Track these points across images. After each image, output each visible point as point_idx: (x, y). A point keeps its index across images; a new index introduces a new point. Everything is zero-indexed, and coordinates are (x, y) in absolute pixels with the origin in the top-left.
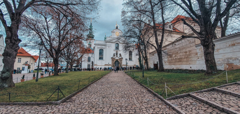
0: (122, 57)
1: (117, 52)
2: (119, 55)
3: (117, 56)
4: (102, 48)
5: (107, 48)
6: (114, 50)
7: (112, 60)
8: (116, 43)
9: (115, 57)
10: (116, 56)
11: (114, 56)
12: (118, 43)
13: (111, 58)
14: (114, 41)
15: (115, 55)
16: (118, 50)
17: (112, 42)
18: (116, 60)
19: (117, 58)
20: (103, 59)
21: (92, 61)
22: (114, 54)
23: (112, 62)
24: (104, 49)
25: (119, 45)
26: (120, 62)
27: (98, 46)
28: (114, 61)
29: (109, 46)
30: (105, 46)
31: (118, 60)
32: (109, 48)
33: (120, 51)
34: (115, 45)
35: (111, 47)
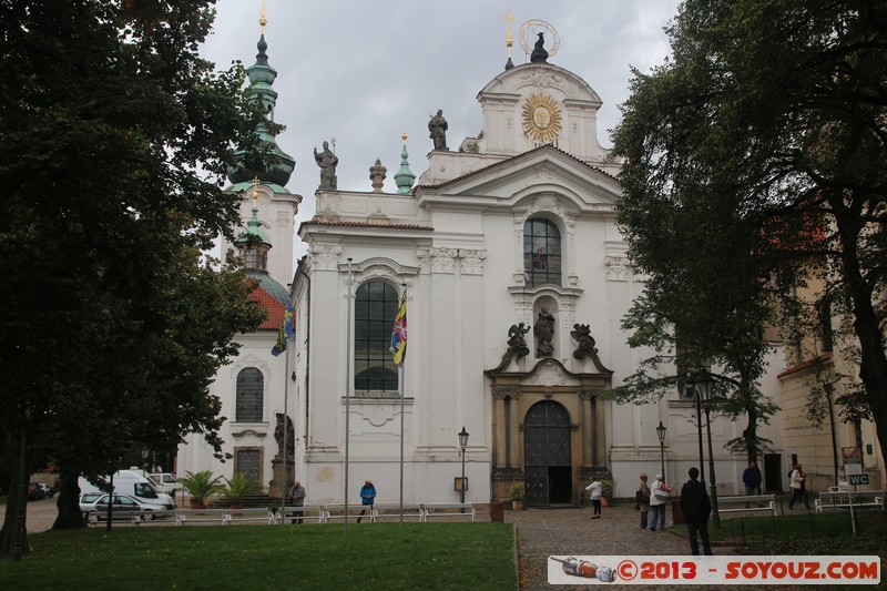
0: (599, 363)
1: (549, 312)
2: (564, 346)
3: (546, 354)
4: (379, 273)
5: (437, 268)
6: (514, 292)
7: (501, 403)
8: (533, 210)
9: (531, 361)
10: (539, 353)
12: (559, 211)
13: (488, 374)
14: (508, 193)
16: (558, 281)
17: (487, 210)
18: (541, 397)
19: (549, 378)
22: (517, 332)
23: (494, 425)
24: (407, 280)
25: (568, 229)
26: (583, 423)
27: (338, 248)
28: (514, 403)
29: (459, 247)
30: (420, 253)
31: (557, 398)
32: (457, 273)
33: (575, 295)
34: (522, 234)
35: (483, 255)
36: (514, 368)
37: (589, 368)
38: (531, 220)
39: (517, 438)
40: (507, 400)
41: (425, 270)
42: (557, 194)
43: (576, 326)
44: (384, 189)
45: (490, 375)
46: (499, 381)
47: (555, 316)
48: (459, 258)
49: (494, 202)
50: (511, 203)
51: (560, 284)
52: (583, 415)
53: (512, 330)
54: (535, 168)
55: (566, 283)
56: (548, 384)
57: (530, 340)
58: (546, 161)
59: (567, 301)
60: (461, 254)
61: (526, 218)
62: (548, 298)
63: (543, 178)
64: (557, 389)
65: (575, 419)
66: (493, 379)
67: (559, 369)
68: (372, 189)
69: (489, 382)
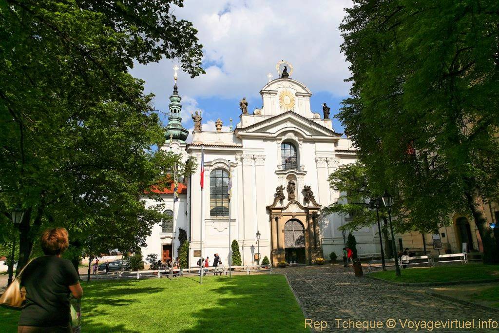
0: (315, 202)
1: (293, 181)
2: (300, 195)
3: (293, 201)
4: (220, 165)
5: (245, 163)
6: (278, 173)
8: (284, 138)
9: (286, 202)
10: (290, 199)
11: (279, 196)
12: (296, 139)
13: (268, 208)
14: (274, 131)
15: (285, 193)
17: (266, 139)
18: (291, 218)
19: (294, 209)
20: (232, 216)
21: (181, 230)
22: (280, 189)
23: (272, 230)
24: (232, 168)
25: (300, 146)
26: (309, 229)
28: (279, 220)
29: (254, 154)
30: (237, 157)
31: (297, 217)
32: (253, 165)
33: (304, 173)
34: (280, 149)
35: (264, 157)
36: (278, 205)
38: (284, 143)
39: (282, 235)
40: (276, 219)
41: (240, 164)
42: (295, 131)
43: (305, 187)
46: (272, 211)
48: (254, 159)
49: (268, 135)
51: (297, 169)
52: (309, 225)
53: (277, 189)
54: (285, 121)
55: (300, 169)
56: (294, 212)
58: (289, 118)
59: (301, 176)
62: (293, 175)
63: (289, 124)
64: (297, 214)
65: (305, 227)
67: (298, 206)
69: (268, 211)
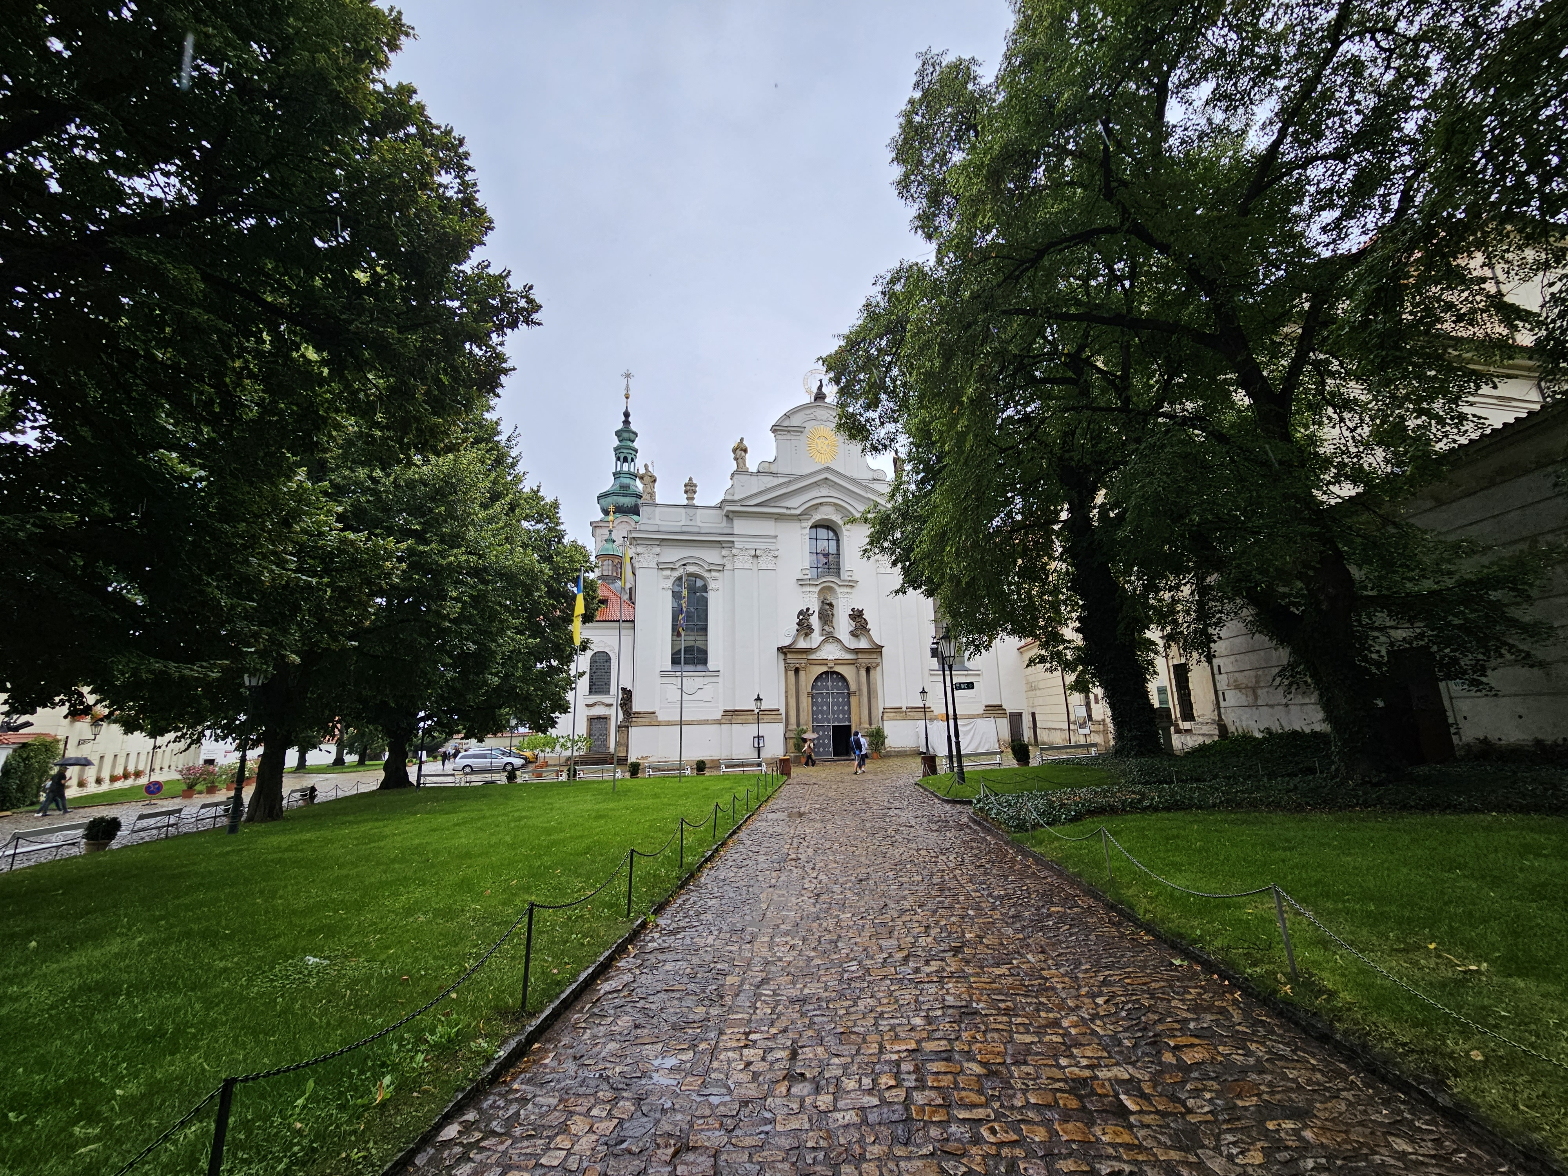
0: (871, 640)
1: (830, 599)
2: (843, 626)
3: (830, 637)
4: (691, 569)
5: (738, 565)
6: (802, 583)
7: (791, 674)
8: (817, 517)
9: (816, 638)
10: (823, 632)
11: (804, 628)
12: (836, 518)
13: (781, 650)
14: (797, 504)
16: (838, 573)
17: (779, 518)
18: (824, 669)
19: (830, 652)
20: (712, 664)
21: (624, 689)
22: (804, 616)
23: (786, 692)
24: (714, 574)
25: (845, 533)
26: (860, 690)
27: (657, 550)
28: (802, 673)
29: (755, 546)
30: (725, 552)
31: (838, 669)
32: (755, 569)
33: (851, 585)
34: (807, 537)
35: (776, 553)
36: (802, 644)
37: (863, 644)
38: (815, 526)
39: (806, 703)
40: (797, 671)
41: (728, 566)
42: (835, 504)
43: (853, 610)
44: (696, 502)
45: (783, 651)
46: (789, 656)
47: (834, 603)
48: (756, 556)
49: (784, 511)
50: (798, 512)
51: (839, 576)
52: (859, 683)
53: (801, 613)
54: (816, 484)
55: (844, 575)
56: (831, 657)
57: (815, 621)
58: (826, 479)
59: (846, 590)
60: (758, 552)
61: (810, 524)
62: (830, 588)
63: (824, 491)
64: (838, 662)
65: (853, 687)
66: (785, 654)
67: (839, 647)
68: (685, 502)
69: (782, 657)
